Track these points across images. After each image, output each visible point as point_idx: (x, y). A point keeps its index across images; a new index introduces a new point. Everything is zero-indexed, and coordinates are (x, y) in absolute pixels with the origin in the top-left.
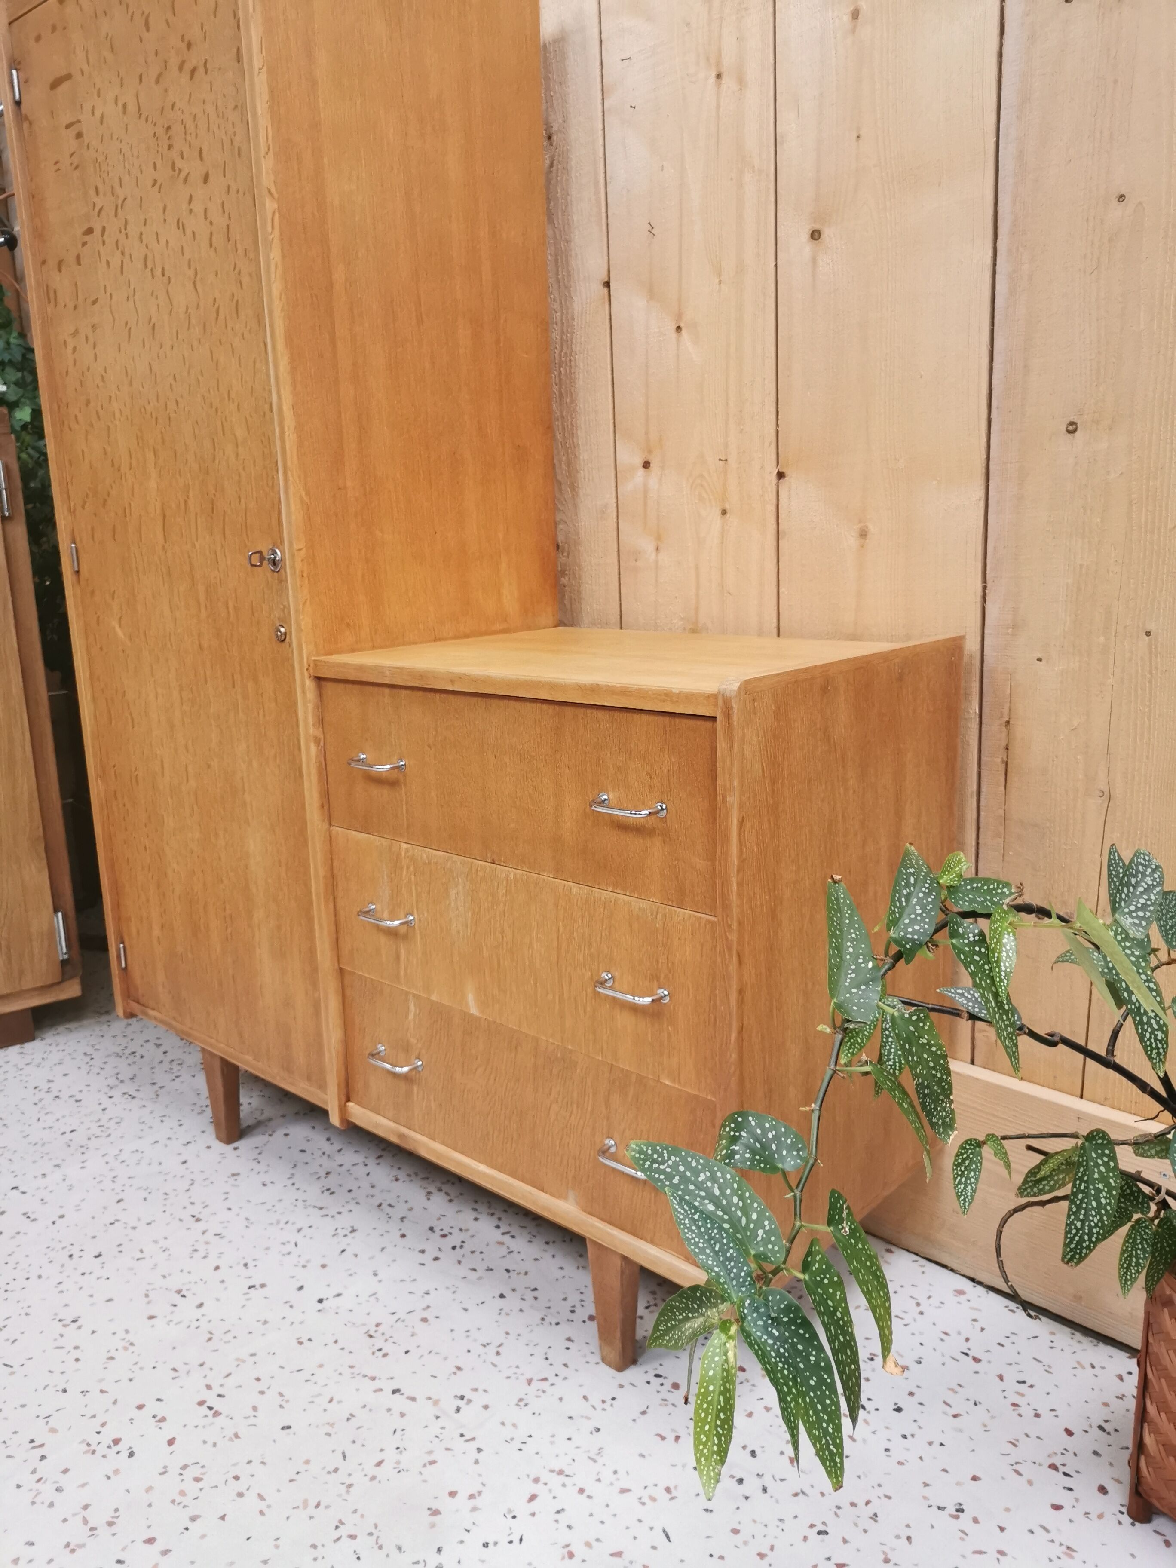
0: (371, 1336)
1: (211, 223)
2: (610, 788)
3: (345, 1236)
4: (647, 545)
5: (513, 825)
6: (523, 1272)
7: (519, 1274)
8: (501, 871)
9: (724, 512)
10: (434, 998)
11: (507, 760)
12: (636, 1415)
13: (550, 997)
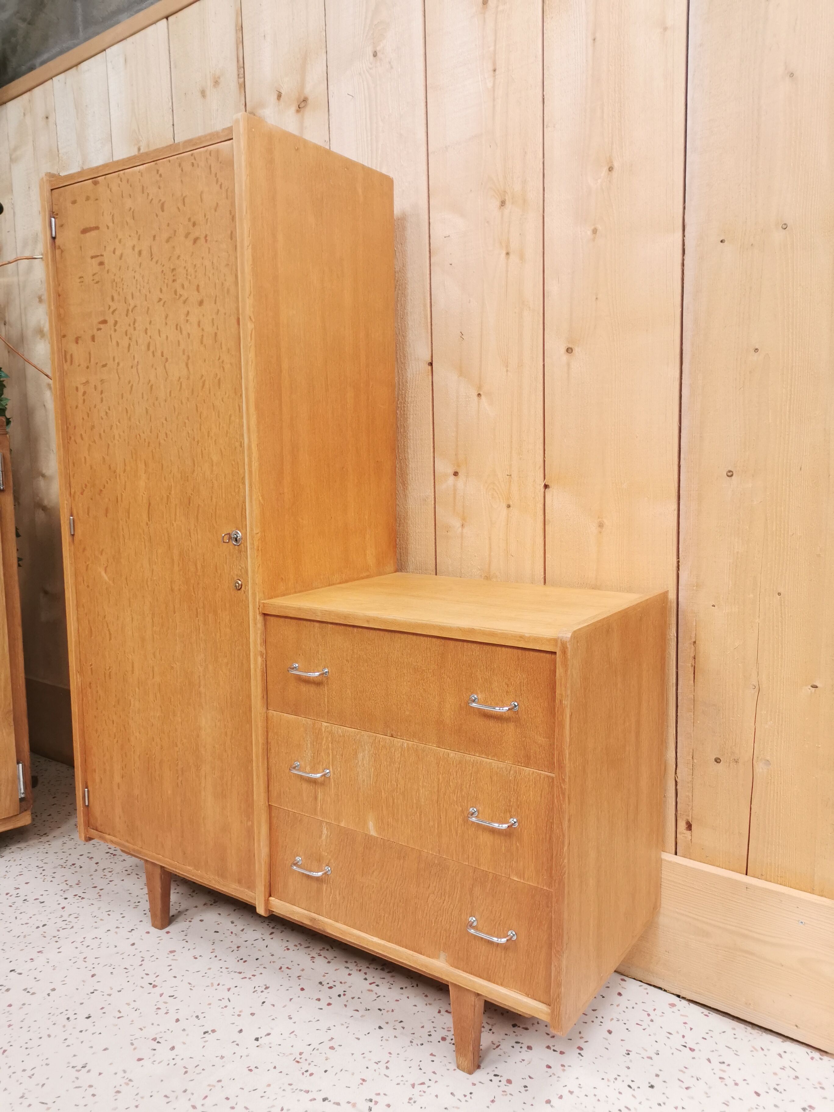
0: (298, 1062)
1: (203, 330)
2: (479, 692)
3: (262, 992)
4: (456, 523)
5: (407, 713)
6: (391, 1010)
7: (388, 1011)
8: (398, 742)
9: (509, 506)
10: (342, 824)
11: (405, 671)
12: (489, 1103)
13: (431, 823)
